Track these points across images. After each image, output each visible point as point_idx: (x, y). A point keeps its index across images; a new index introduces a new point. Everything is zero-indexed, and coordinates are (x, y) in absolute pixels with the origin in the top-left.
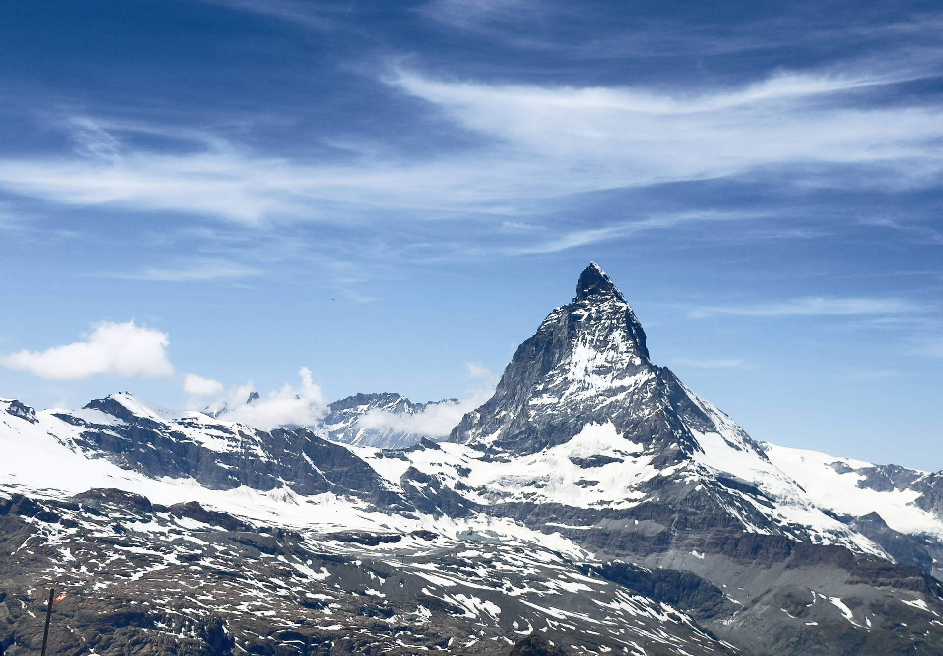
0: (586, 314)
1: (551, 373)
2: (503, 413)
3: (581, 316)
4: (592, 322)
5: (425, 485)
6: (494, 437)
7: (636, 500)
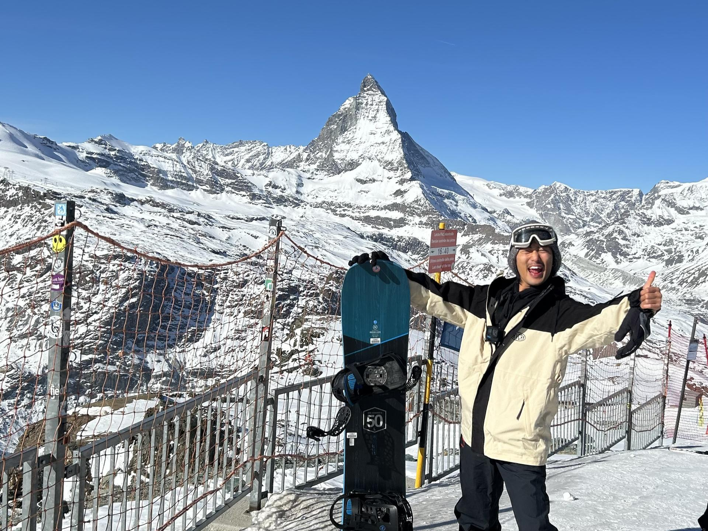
0: (365, 102)
1: (346, 133)
2: (320, 154)
3: (362, 104)
4: (368, 106)
6: (315, 166)
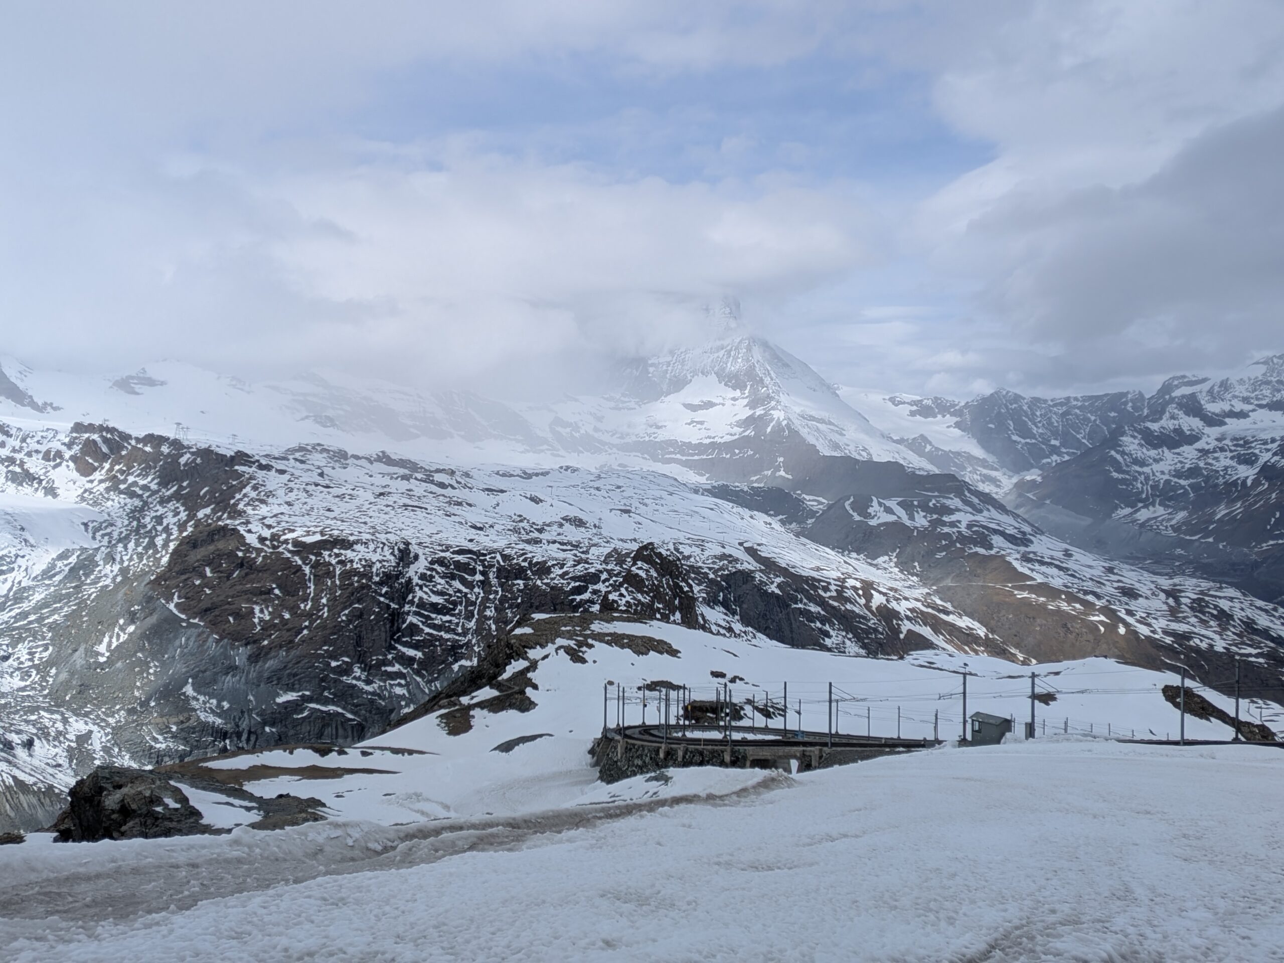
5: (568, 430)
7: (735, 434)
